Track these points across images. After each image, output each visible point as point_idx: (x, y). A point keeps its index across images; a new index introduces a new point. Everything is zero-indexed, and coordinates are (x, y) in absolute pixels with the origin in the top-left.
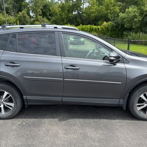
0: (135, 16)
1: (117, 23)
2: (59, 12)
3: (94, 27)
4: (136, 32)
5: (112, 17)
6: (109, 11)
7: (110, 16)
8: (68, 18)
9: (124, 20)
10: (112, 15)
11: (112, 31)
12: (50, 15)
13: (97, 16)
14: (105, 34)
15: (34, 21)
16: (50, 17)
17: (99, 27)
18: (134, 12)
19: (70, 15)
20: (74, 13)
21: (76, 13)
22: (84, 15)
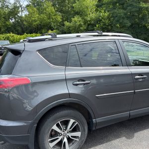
6: (51, 20)
7: (53, 25)
9: (71, 29)
10: (55, 24)
13: (40, 25)
22: (24, 23)
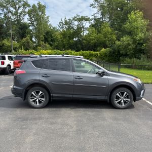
0: (129, 44)
1: (114, 50)
2: (61, 38)
3: (94, 53)
4: (131, 58)
5: (109, 44)
7: (107, 43)
8: (69, 44)
9: (120, 47)
11: (109, 56)
12: (52, 41)
13: (96, 43)
14: (104, 59)
15: (37, 46)
16: (51, 43)
17: (98, 53)
18: (128, 41)
19: (71, 41)
20: (74, 40)
21: (76, 39)
22: (84, 41)
